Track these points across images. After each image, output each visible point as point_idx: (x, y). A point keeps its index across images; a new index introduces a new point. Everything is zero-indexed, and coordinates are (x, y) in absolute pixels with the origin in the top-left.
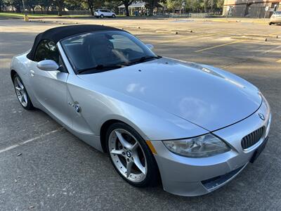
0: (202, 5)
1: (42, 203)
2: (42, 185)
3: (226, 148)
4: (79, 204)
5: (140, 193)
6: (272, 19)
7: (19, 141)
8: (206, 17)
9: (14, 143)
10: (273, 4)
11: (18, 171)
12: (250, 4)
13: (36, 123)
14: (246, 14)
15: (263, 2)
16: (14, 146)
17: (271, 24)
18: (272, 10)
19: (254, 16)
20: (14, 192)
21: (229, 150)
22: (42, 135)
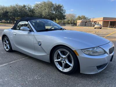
0: (69, 22)
1: (27, 83)
2: (24, 76)
3: (104, 53)
4: (44, 82)
5: (69, 76)
6: (95, 27)
7: (8, 62)
8: (72, 26)
9: (6, 63)
10: (95, 22)
11: (11, 72)
12: (86, 22)
13: (14, 56)
14: (85, 25)
15: (91, 22)
16: (6, 64)
17: (95, 28)
18: (94, 24)
19: (88, 26)
20: (12, 80)
21: (105, 54)
22: (18, 60)
